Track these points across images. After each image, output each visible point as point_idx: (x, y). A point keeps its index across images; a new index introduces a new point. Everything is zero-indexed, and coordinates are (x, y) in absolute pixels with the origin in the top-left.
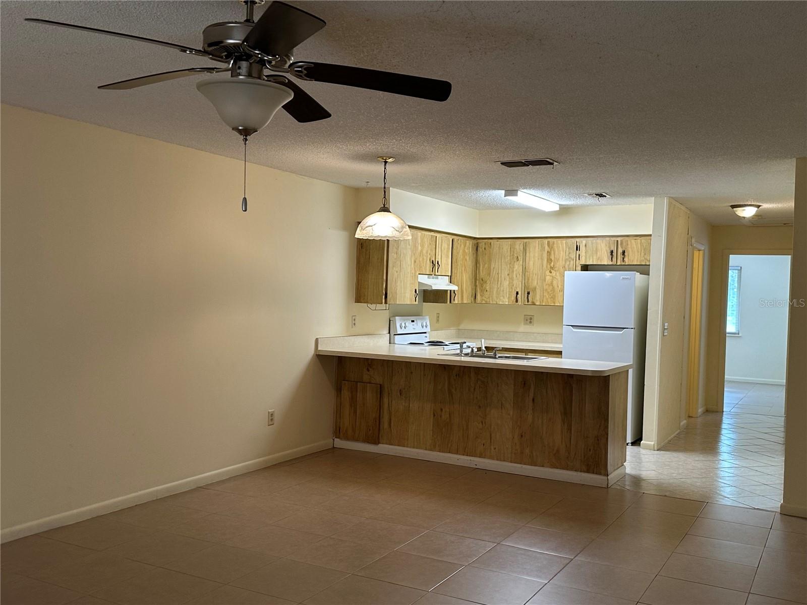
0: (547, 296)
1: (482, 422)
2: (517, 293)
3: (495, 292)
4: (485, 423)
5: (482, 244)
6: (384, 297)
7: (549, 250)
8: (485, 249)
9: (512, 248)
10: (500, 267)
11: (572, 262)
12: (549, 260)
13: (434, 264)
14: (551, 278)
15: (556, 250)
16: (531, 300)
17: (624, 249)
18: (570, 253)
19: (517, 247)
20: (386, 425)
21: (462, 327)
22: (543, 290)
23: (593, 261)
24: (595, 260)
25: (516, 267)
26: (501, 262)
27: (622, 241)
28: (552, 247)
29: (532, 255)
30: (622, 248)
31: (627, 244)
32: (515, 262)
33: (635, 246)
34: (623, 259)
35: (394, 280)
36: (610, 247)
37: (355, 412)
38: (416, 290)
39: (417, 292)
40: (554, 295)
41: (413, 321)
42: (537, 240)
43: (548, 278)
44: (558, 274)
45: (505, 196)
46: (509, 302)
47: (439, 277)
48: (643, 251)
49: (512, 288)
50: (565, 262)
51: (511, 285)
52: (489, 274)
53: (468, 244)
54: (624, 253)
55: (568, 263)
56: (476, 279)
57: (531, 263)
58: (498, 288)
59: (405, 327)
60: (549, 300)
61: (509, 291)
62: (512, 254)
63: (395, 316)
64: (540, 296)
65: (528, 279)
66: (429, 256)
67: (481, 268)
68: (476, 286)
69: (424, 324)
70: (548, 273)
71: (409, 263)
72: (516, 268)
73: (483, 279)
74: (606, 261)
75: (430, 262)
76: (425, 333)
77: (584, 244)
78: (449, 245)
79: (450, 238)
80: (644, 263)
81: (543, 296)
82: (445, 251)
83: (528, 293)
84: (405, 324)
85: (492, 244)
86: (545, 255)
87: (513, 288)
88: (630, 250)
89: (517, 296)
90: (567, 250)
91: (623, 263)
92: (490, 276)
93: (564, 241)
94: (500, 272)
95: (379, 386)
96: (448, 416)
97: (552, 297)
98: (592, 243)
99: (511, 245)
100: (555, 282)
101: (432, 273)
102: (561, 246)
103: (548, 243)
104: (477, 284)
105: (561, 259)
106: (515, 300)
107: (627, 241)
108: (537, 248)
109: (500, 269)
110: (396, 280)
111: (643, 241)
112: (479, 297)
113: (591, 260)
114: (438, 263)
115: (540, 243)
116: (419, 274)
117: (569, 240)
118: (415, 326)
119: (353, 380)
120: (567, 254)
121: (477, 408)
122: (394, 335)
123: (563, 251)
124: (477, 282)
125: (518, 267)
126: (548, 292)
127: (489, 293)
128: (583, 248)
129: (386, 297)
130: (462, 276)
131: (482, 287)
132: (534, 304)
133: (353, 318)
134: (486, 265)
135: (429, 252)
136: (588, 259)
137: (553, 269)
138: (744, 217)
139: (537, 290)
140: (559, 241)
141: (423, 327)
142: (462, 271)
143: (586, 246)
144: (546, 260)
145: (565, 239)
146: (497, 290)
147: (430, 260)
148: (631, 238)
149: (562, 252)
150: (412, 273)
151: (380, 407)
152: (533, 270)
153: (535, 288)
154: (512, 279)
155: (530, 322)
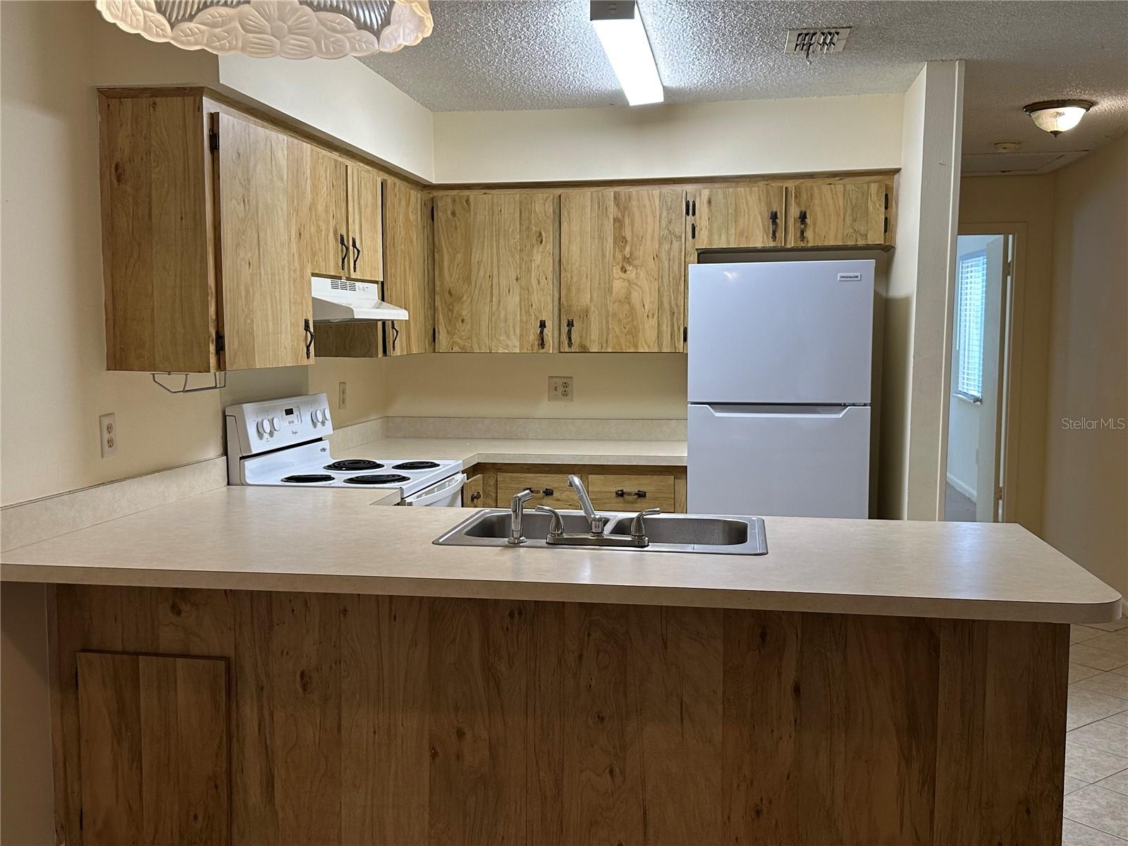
0: (617, 330)
1: (611, 772)
2: (543, 325)
3: (484, 324)
4: (622, 772)
5: (445, 202)
6: (212, 348)
7: (620, 216)
8: (453, 214)
9: (524, 212)
10: (495, 260)
11: (676, 245)
12: (620, 240)
13: (347, 247)
14: (626, 283)
15: (637, 214)
16: (578, 340)
17: (803, 209)
18: (670, 222)
19: (538, 208)
20: (254, 795)
21: (398, 409)
22: (607, 317)
23: (728, 241)
24: (732, 239)
25: (537, 258)
26: (498, 248)
27: (798, 190)
28: (626, 208)
29: (575, 228)
30: (798, 204)
31: (812, 196)
32: (533, 246)
33: (831, 201)
34: (802, 232)
35: (242, 288)
36: (769, 204)
37: (136, 756)
38: (307, 322)
39: (312, 330)
40: (635, 327)
41: (289, 412)
42: (588, 191)
43: (618, 285)
44: (642, 274)
45: (591, 20)
46: (521, 347)
47: (357, 284)
48: (849, 211)
49: (528, 312)
50: (660, 244)
51: (525, 305)
52: (468, 279)
53: (413, 199)
54: (803, 217)
55: (666, 247)
56: (433, 293)
57: (575, 249)
58: (493, 314)
59: (271, 434)
60: (623, 341)
61: (521, 321)
62: (524, 227)
63: (239, 402)
64: (601, 330)
65: (569, 289)
66: (332, 223)
67: (446, 264)
68: (433, 308)
69: (320, 418)
70: (616, 271)
71: (284, 238)
72: (538, 262)
73: (453, 293)
74: (759, 240)
75: (336, 240)
76: (320, 439)
77: (705, 199)
78: (375, 198)
79: (379, 177)
80: (850, 243)
81: (608, 329)
82: (369, 210)
83: (570, 324)
84: (272, 422)
85: (471, 200)
86: (609, 227)
87: (532, 312)
88: (818, 209)
89: (542, 332)
90: (665, 213)
91: (802, 244)
92: (470, 284)
93: (656, 191)
94: (495, 272)
95: (222, 664)
96: (487, 753)
97: (629, 333)
98: (725, 197)
99: (521, 203)
100: (635, 296)
101: (342, 273)
102: (647, 203)
103: (616, 197)
104: (438, 303)
105: (649, 237)
106: (536, 343)
107: (812, 187)
108: (588, 209)
109: (495, 264)
110: (247, 292)
111: (849, 187)
112: (443, 337)
113: (723, 238)
114: (354, 245)
115: (596, 200)
116: (314, 275)
117: (667, 189)
118: (297, 425)
119: (120, 648)
120: (664, 223)
121: (590, 722)
122: (241, 458)
123: (655, 217)
124: (437, 298)
125: (541, 259)
126: (620, 320)
127: (468, 327)
128: (702, 208)
129: (220, 348)
130: (406, 284)
131: (452, 311)
132: (584, 350)
133: (106, 422)
134: (459, 256)
135: (333, 208)
136: (716, 237)
137: (629, 263)
138: (1056, 133)
139: (591, 312)
140: (643, 190)
141: (315, 425)
142: (405, 270)
143: (709, 202)
144: (610, 240)
145: (656, 187)
146: (490, 319)
147: (335, 232)
148: (819, 181)
149: (650, 220)
150: (295, 271)
151: (231, 736)
152: (581, 266)
153: (586, 313)
154: (527, 289)
155: (565, 394)
